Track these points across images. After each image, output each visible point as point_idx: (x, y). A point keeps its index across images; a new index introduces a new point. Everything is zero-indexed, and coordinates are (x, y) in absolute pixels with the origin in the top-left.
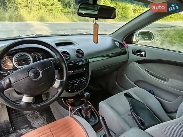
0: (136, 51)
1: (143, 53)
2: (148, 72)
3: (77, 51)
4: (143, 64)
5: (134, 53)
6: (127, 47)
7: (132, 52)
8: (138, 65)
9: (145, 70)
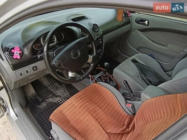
0: (139, 20)
1: (146, 22)
2: (150, 39)
3: (93, 26)
4: (145, 33)
5: (138, 22)
6: (131, 16)
7: (136, 21)
8: (141, 33)
9: (148, 37)
